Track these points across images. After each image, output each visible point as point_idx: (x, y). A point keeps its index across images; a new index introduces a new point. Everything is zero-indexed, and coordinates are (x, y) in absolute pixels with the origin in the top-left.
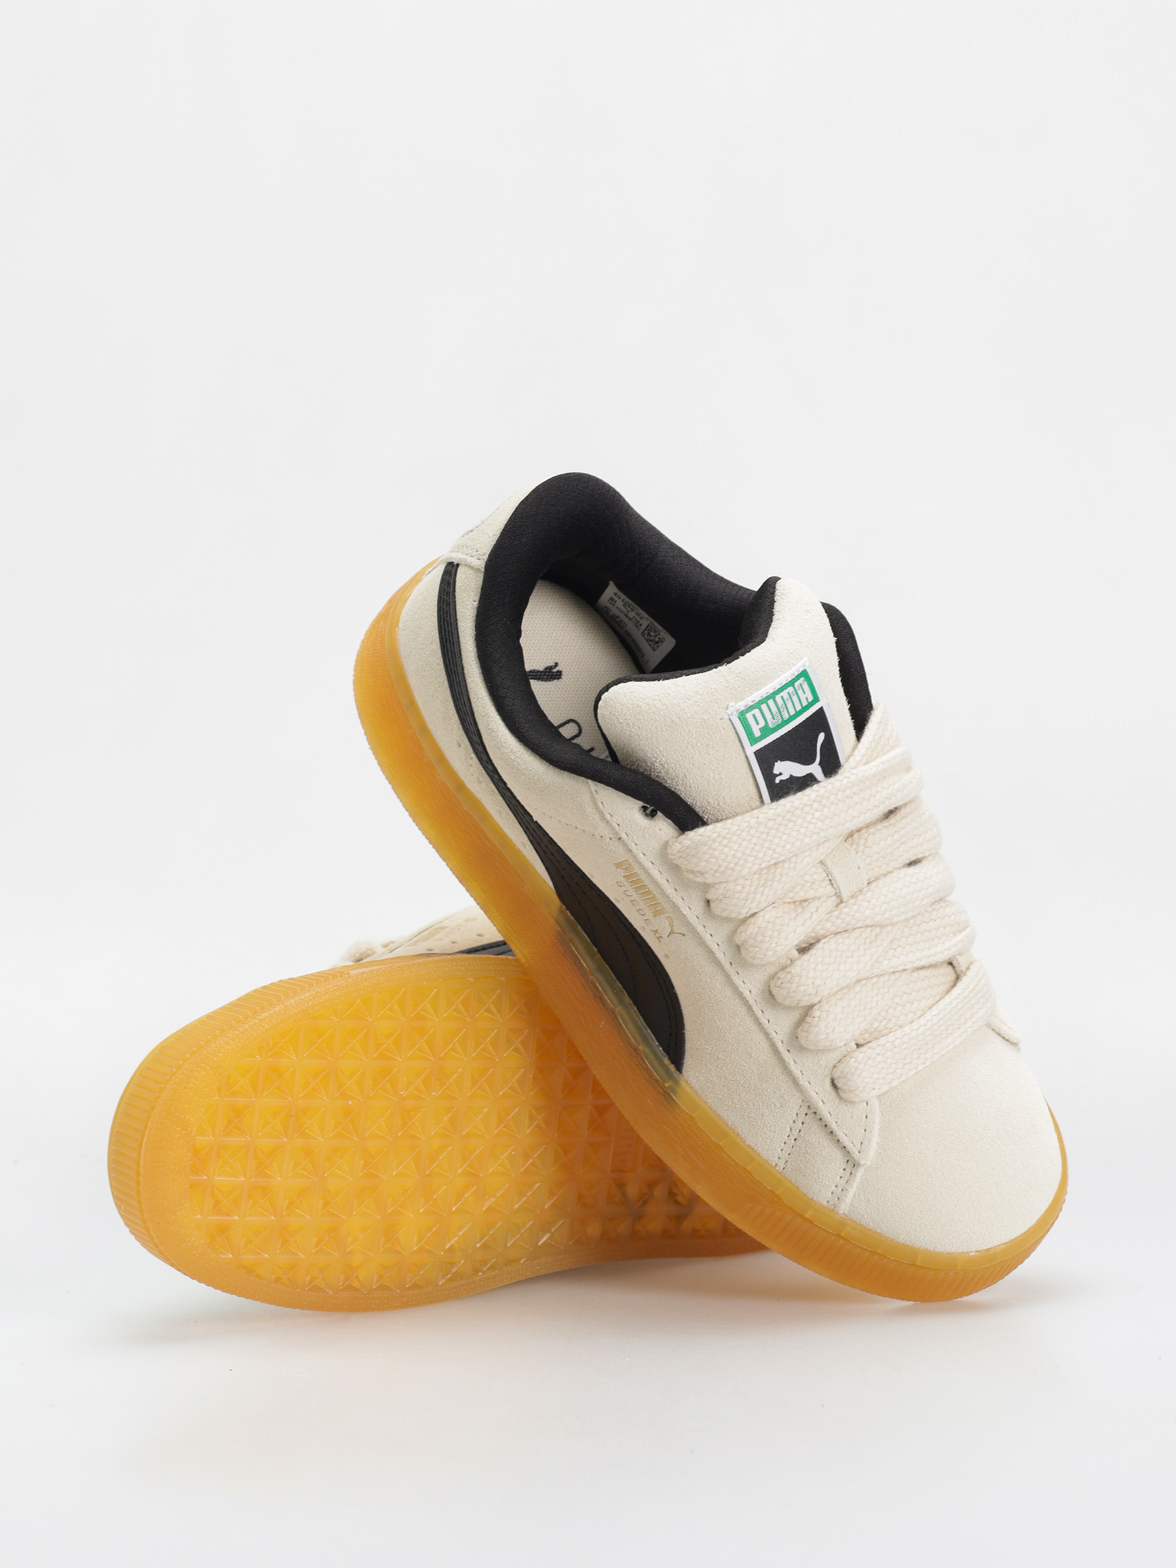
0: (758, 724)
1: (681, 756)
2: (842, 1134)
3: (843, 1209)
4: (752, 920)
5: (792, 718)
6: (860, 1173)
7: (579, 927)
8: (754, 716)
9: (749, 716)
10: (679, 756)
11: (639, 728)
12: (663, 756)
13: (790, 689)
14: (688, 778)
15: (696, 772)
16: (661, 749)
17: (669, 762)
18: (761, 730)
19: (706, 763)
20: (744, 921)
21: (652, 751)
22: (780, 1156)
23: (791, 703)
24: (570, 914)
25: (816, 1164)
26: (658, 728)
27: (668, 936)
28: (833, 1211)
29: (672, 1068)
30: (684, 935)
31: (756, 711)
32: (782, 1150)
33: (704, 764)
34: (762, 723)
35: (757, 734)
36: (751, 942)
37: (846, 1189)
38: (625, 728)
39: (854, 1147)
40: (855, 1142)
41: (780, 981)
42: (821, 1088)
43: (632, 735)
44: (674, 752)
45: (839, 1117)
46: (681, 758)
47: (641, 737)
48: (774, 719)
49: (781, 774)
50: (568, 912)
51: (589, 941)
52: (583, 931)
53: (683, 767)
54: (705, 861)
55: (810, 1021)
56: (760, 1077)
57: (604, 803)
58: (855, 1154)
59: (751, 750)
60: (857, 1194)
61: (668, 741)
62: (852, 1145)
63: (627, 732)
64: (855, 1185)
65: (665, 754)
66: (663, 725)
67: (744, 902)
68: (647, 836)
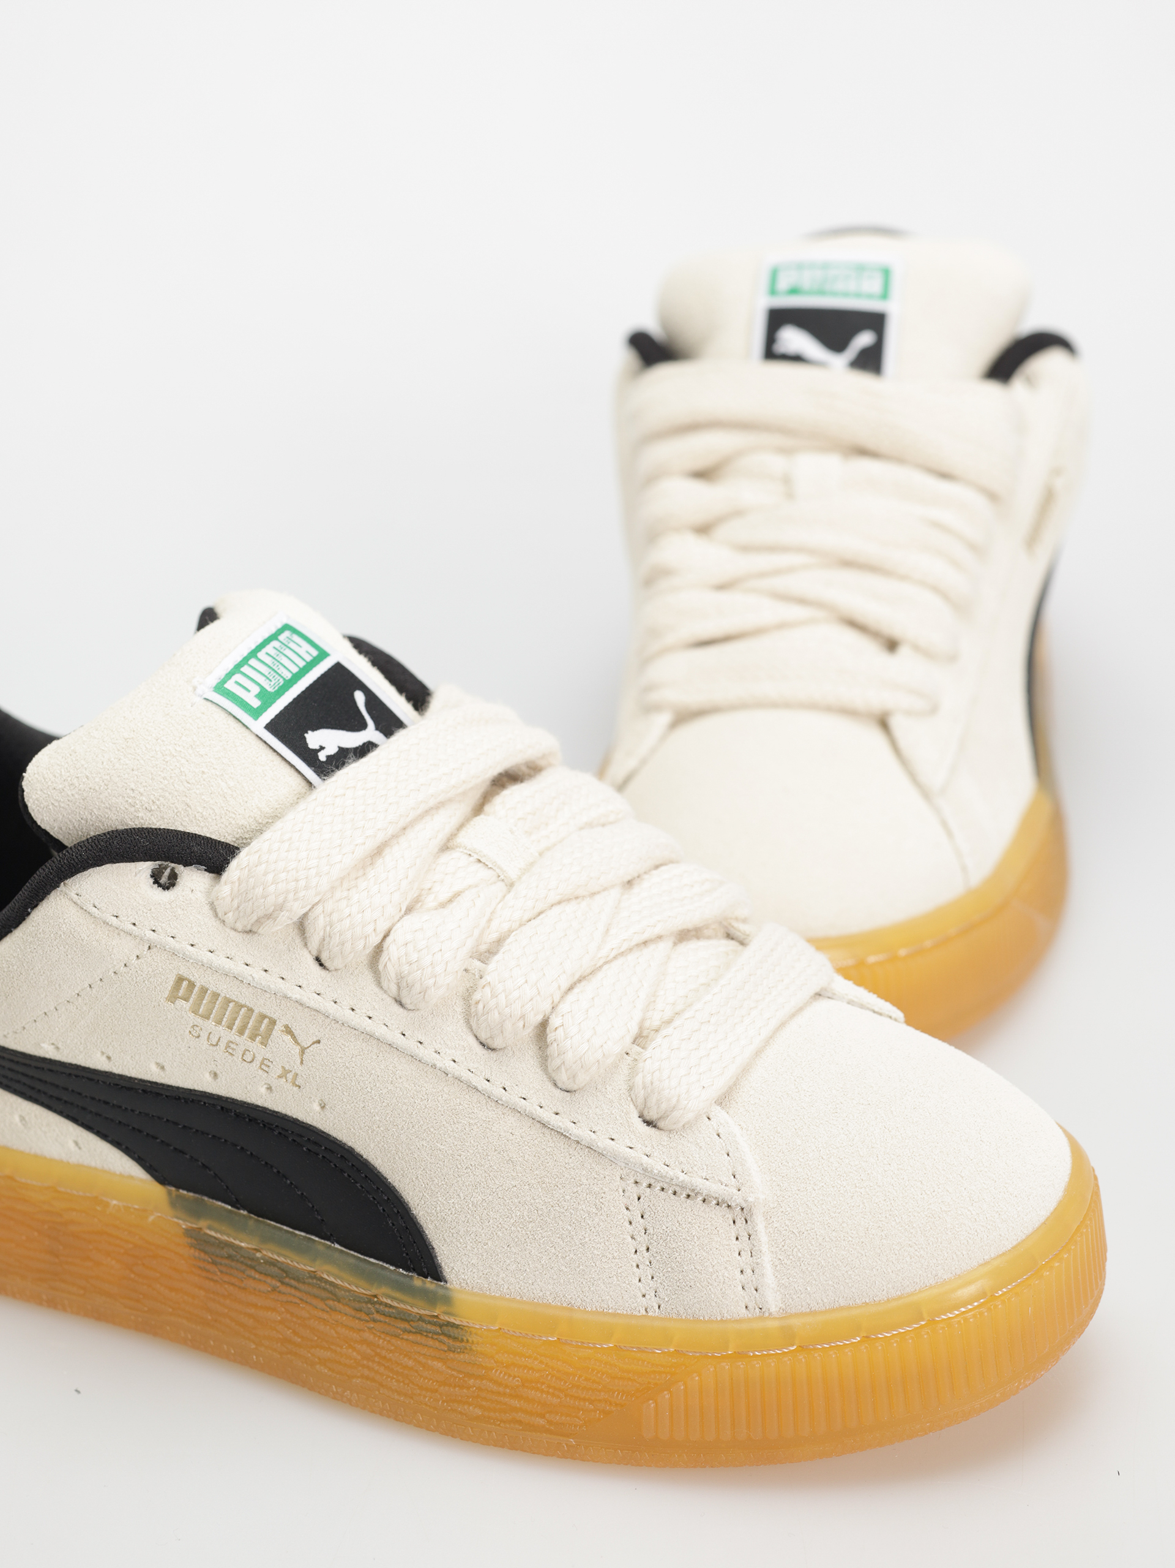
0: (249, 691)
1: (164, 778)
2: (700, 1180)
3: (774, 1303)
4: (389, 940)
5: (296, 677)
6: (760, 1223)
7: (206, 1198)
8: (237, 683)
9: (230, 685)
10: (162, 780)
11: (87, 777)
12: (142, 794)
13: (275, 643)
14: (192, 807)
15: (198, 792)
16: (133, 786)
17: (152, 797)
18: (259, 696)
19: (206, 771)
20: (379, 949)
21: (123, 797)
22: (644, 1291)
23: (283, 657)
24: (185, 1192)
25: (694, 1255)
26: (112, 759)
27: (302, 1063)
28: (761, 1318)
29: (429, 1283)
30: (319, 1042)
31: (237, 677)
32: (640, 1281)
33: (203, 772)
34: (256, 690)
35: (256, 703)
36: (406, 969)
37: (758, 1264)
38: (70, 793)
39: (727, 1188)
40: (724, 1180)
41: (480, 1006)
42: (633, 1137)
43: (85, 795)
44: (153, 779)
45: (681, 1159)
46: (166, 782)
47: (97, 788)
48: (270, 681)
49: (322, 748)
50: (181, 1191)
51: (230, 1207)
52: (214, 1201)
53: (176, 793)
54: (272, 884)
55: (553, 1038)
56: (544, 1185)
57: (96, 904)
58: (737, 1199)
59: (259, 725)
60: (777, 1262)
61: (135, 768)
62: (723, 1187)
63: (77, 796)
64: (765, 1248)
65: (142, 790)
66: (117, 752)
67: (360, 915)
68: (180, 911)
